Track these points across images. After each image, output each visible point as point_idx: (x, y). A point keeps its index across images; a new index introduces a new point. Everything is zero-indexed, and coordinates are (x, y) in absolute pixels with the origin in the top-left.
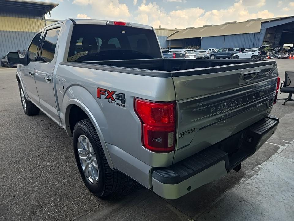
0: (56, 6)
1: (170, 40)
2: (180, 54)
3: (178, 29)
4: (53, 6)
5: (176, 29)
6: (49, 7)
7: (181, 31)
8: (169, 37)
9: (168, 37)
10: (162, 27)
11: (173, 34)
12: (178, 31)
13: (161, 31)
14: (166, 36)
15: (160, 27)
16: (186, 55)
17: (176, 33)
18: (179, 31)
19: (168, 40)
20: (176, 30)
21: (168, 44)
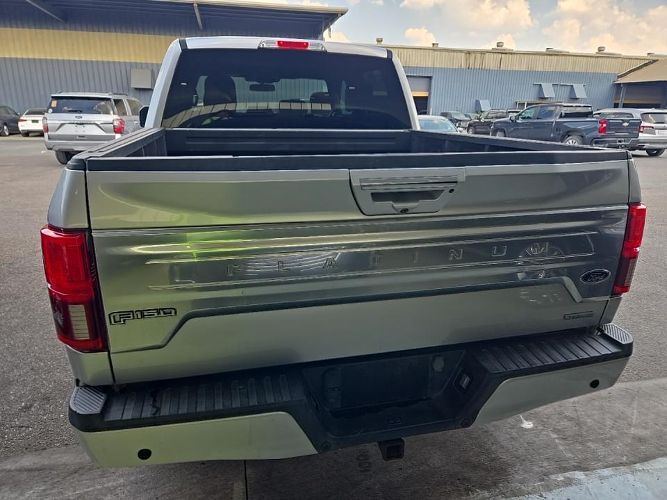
0: (342, 15)
1: (624, 84)
2: (624, 121)
3: (656, 56)
4: (337, 14)
5: (649, 54)
6: (330, 17)
7: (663, 59)
8: (625, 75)
9: (619, 77)
10: (605, 51)
11: (638, 68)
12: (654, 61)
13: (601, 60)
14: (615, 74)
15: (601, 49)
16: (644, 124)
17: (646, 65)
18: (657, 60)
19: (620, 84)
20: (649, 57)
21: (618, 93)
